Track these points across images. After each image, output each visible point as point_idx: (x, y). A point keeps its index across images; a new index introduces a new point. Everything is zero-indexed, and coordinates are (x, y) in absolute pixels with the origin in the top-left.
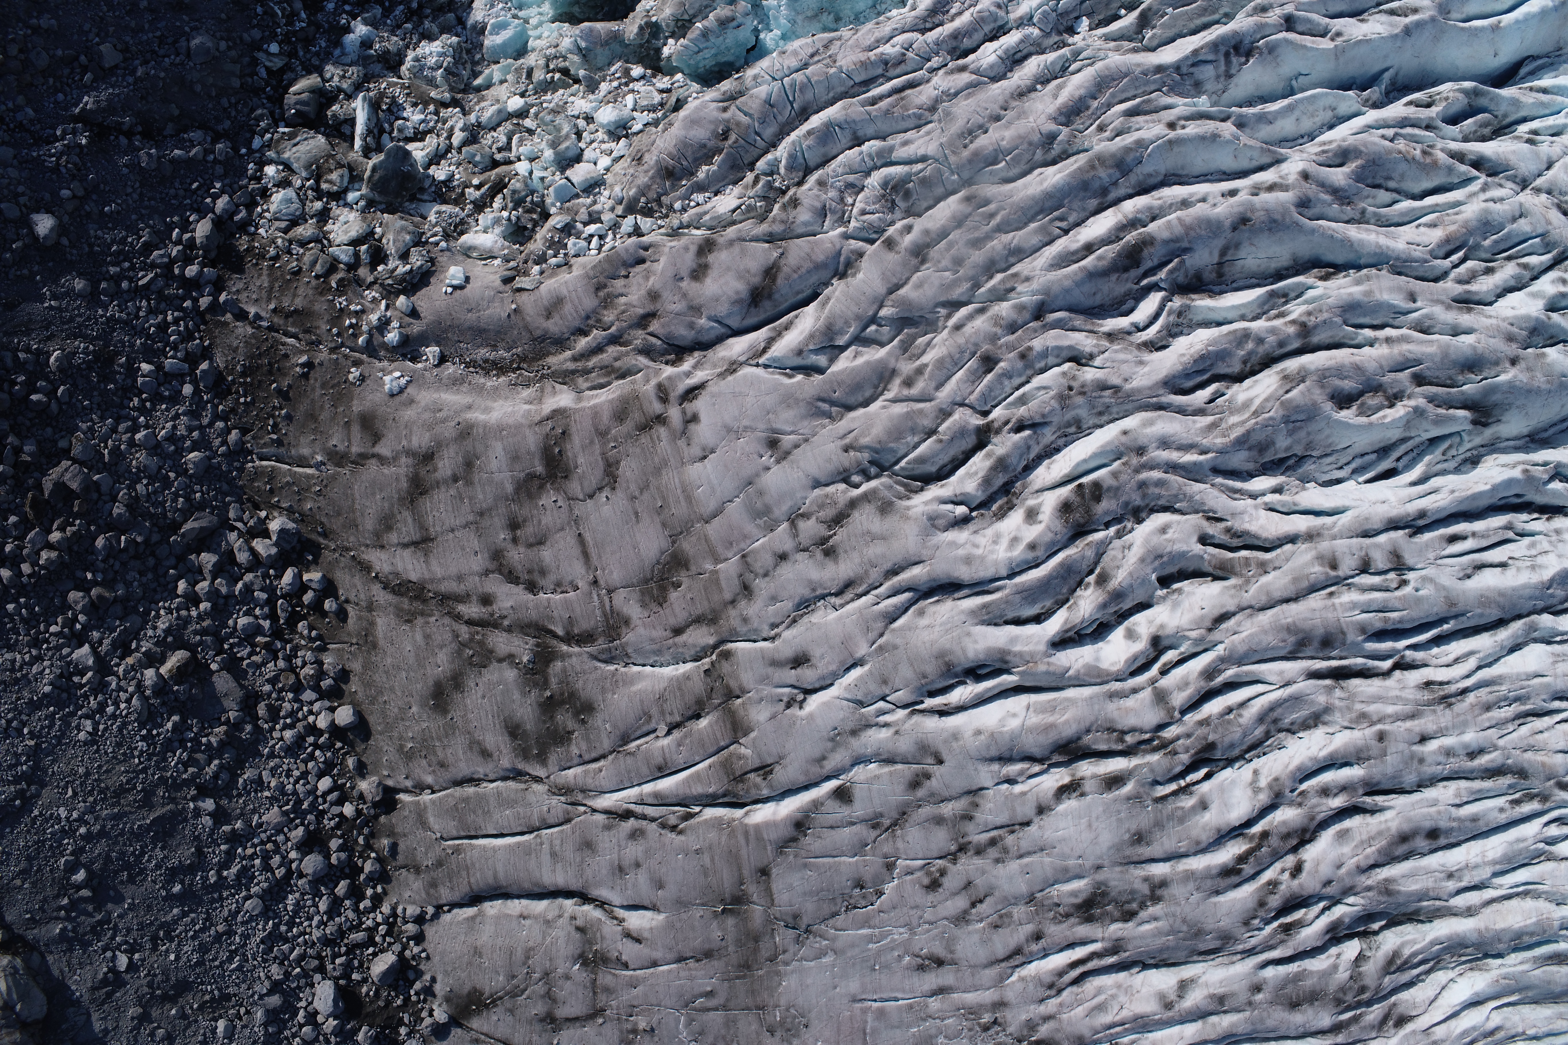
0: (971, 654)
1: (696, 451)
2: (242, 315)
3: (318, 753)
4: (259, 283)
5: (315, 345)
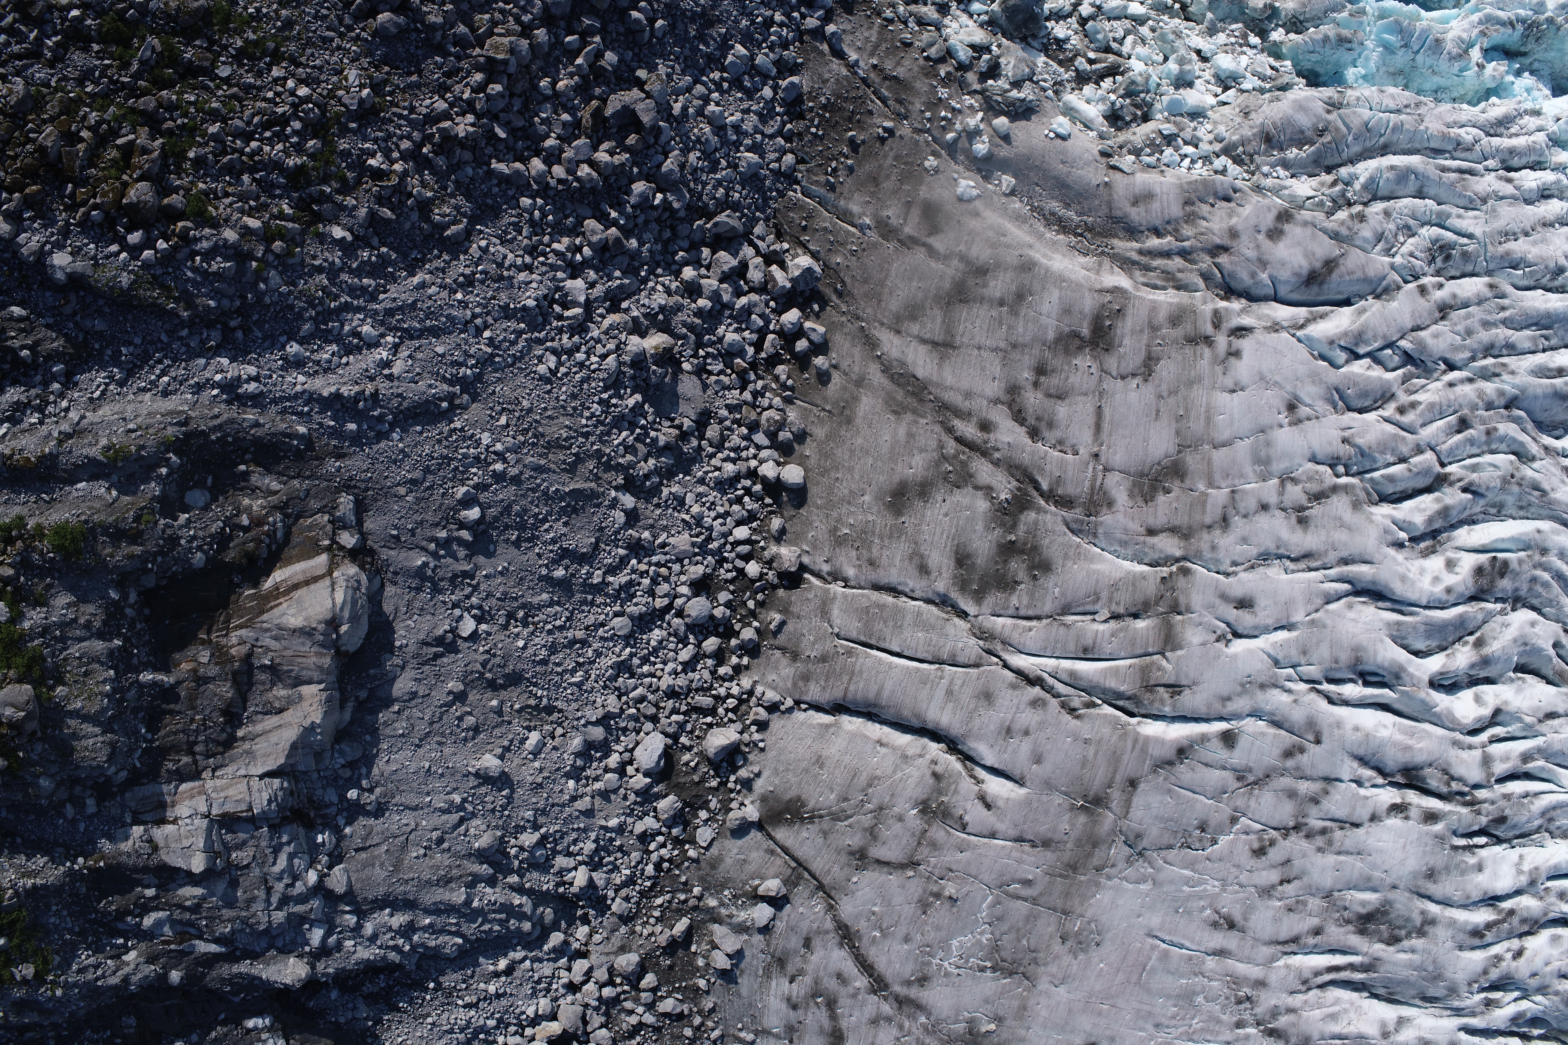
1: (1229, 382)
2: (840, 54)
3: (746, 499)
4: (866, 34)
5: (900, 117)
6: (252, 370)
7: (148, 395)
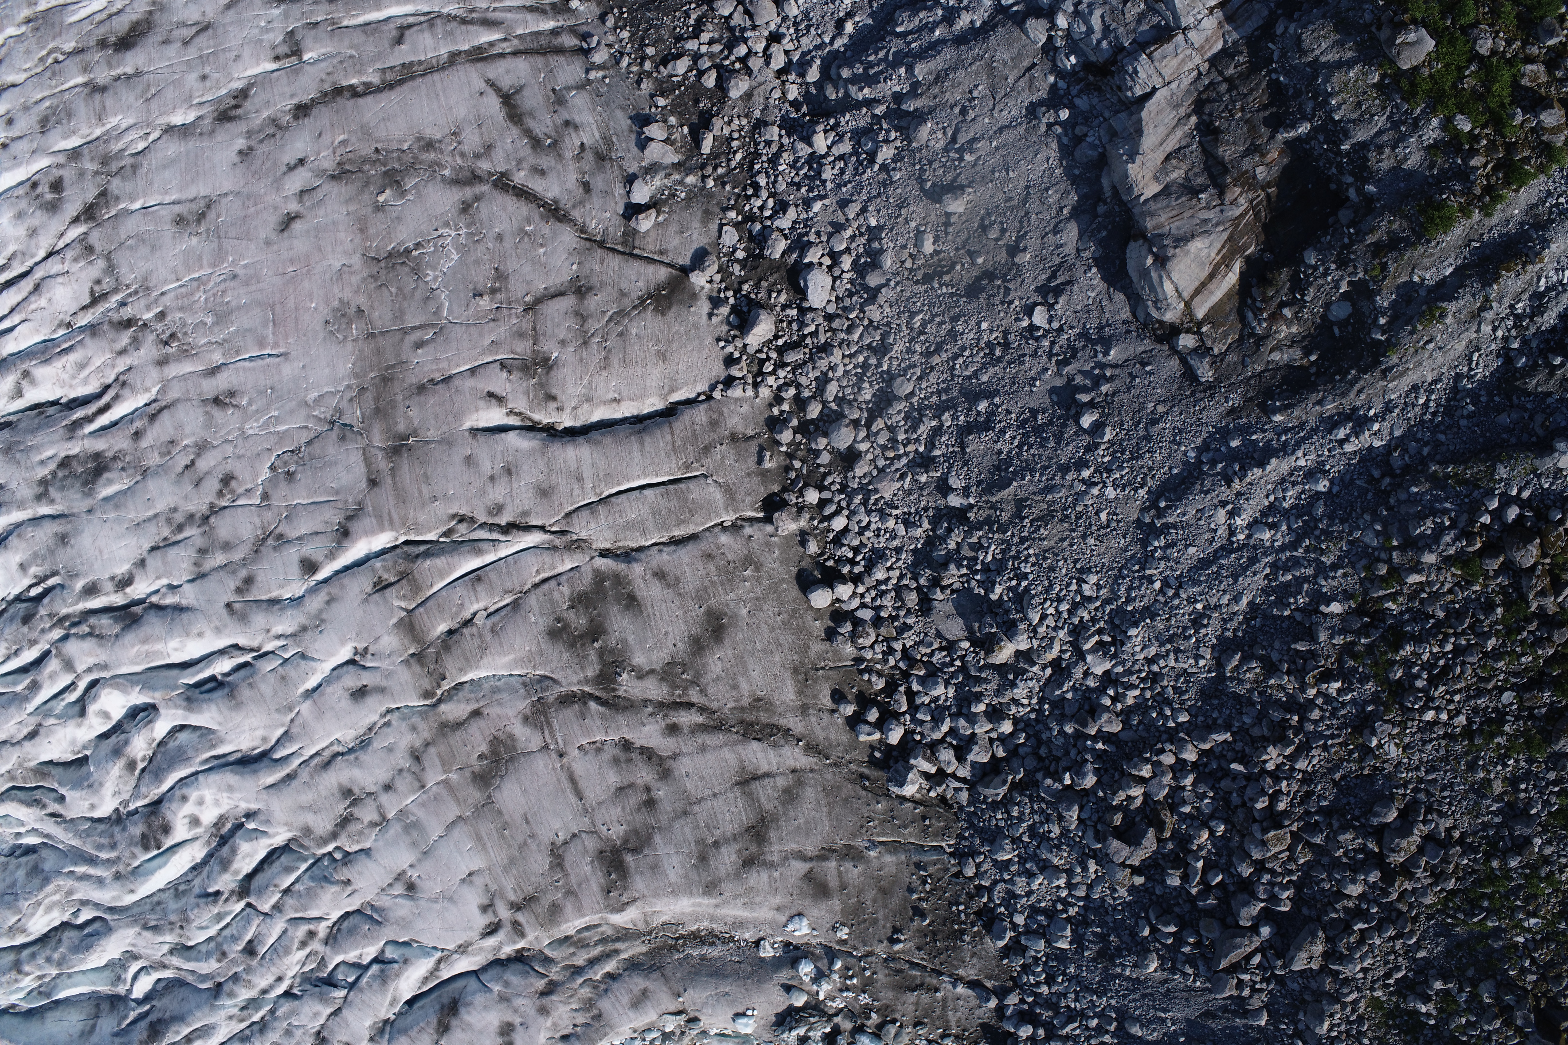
0: (213, 707)
1: (478, 880)
2: (973, 985)
3: (850, 555)
4: (959, 1014)
5: (891, 958)
6: (1349, 448)
7: (1429, 379)
